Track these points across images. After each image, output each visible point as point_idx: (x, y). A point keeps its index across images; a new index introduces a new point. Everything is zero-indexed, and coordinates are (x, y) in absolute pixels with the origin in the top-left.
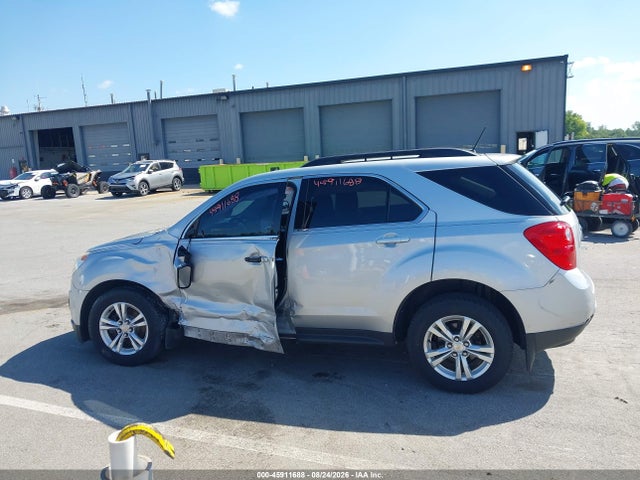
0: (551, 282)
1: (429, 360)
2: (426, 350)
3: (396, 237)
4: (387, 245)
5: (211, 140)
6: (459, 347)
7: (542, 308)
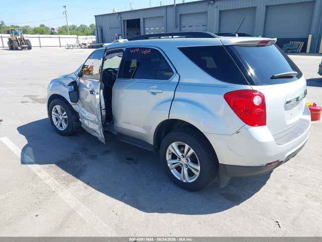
0: (238, 132)
1: (169, 165)
2: (167, 159)
3: (157, 89)
4: (153, 93)
5: (203, 26)
6: (184, 161)
7: (229, 149)
